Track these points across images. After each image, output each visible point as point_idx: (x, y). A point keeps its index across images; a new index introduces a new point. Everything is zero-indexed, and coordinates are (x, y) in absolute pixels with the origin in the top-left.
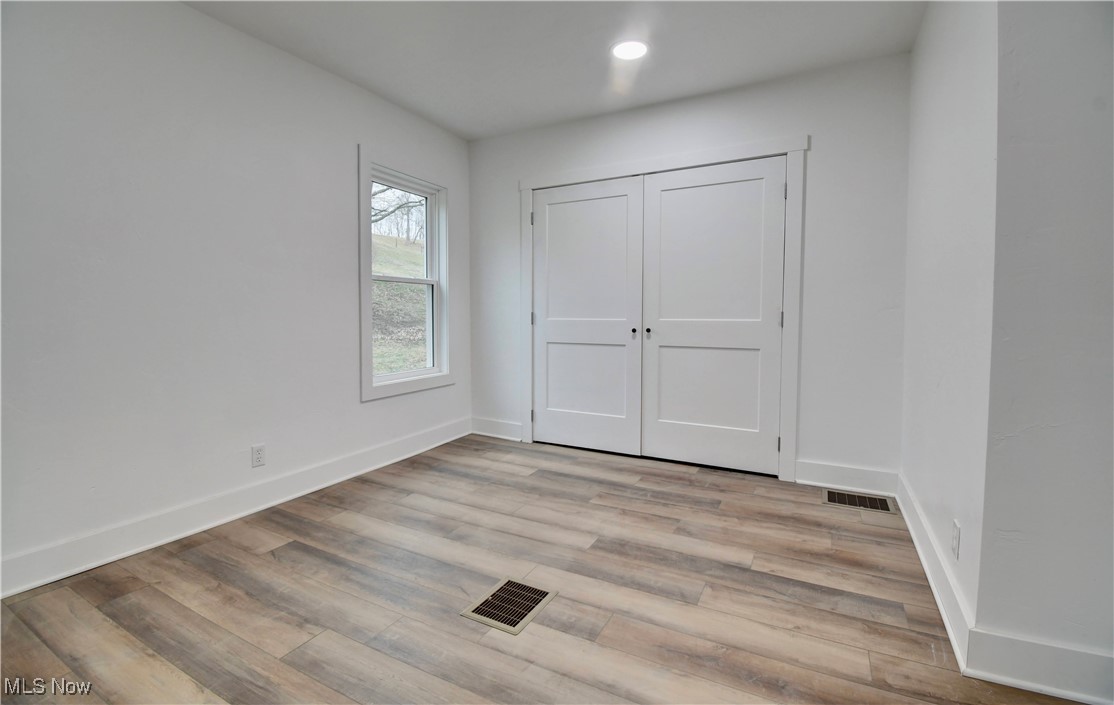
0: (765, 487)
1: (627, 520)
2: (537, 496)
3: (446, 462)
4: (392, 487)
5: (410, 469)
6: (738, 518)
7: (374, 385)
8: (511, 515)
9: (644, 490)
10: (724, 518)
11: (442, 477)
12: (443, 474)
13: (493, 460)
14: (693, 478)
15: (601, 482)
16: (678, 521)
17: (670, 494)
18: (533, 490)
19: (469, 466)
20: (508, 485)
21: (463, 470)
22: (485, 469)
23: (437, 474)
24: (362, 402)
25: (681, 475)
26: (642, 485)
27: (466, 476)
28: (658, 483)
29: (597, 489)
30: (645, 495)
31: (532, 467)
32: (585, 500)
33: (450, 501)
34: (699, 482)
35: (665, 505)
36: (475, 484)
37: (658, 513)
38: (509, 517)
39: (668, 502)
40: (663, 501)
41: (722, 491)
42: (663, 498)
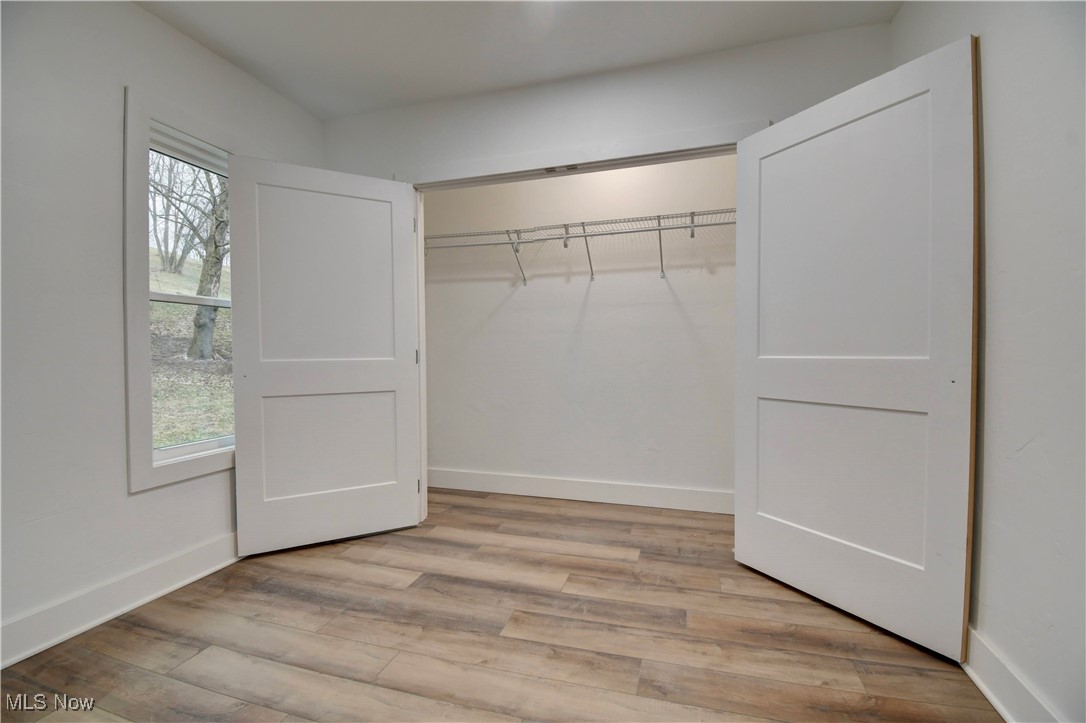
0: (731, 577)
1: (562, 672)
2: (418, 631)
3: (283, 571)
4: (175, 635)
5: (220, 591)
6: (720, 644)
7: (155, 464)
8: (374, 682)
9: (576, 599)
10: (701, 648)
11: (269, 603)
12: (272, 597)
13: (356, 562)
14: (637, 570)
15: (513, 590)
16: (637, 662)
17: (612, 604)
18: (414, 617)
19: (317, 577)
20: (374, 611)
21: (306, 585)
22: (340, 580)
23: (262, 597)
24: (131, 494)
25: (621, 565)
26: (572, 590)
27: (309, 597)
28: (594, 584)
29: (510, 605)
30: (579, 610)
31: (413, 570)
32: (493, 629)
33: (272, 657)
34: (645, 576)
35: (611, 628)
36: (322, 613)
37: (606, 648)
38: (370, 686)
39: (615, 622)
40: (606, 621)
41: (680, 590)
42: (606, 615)
